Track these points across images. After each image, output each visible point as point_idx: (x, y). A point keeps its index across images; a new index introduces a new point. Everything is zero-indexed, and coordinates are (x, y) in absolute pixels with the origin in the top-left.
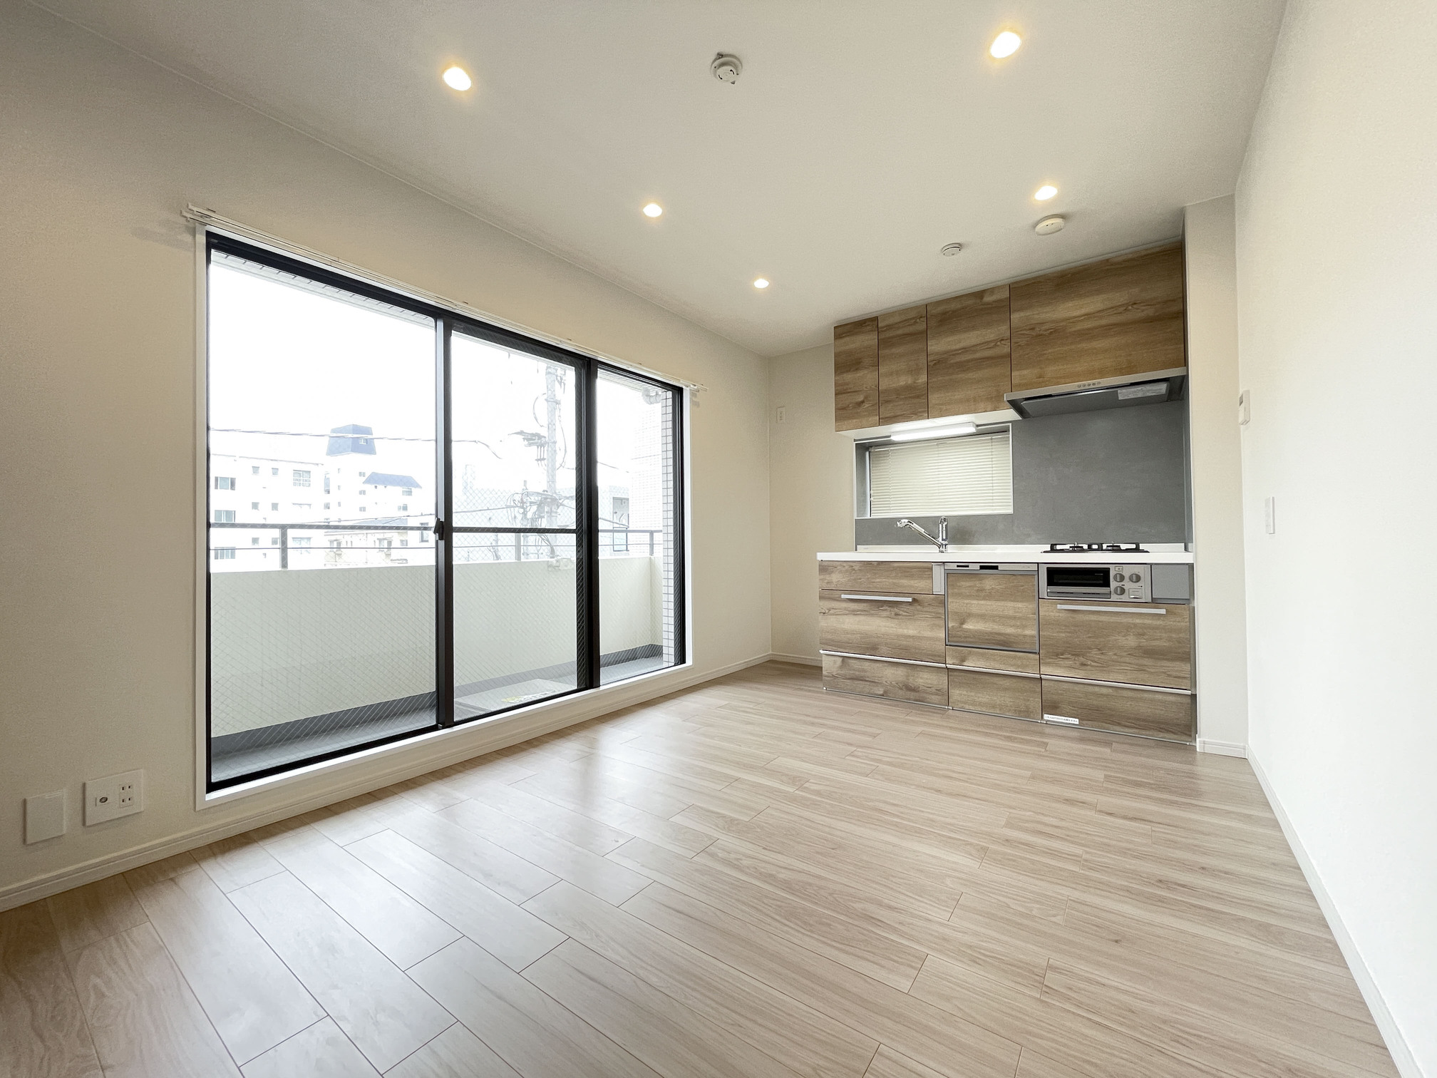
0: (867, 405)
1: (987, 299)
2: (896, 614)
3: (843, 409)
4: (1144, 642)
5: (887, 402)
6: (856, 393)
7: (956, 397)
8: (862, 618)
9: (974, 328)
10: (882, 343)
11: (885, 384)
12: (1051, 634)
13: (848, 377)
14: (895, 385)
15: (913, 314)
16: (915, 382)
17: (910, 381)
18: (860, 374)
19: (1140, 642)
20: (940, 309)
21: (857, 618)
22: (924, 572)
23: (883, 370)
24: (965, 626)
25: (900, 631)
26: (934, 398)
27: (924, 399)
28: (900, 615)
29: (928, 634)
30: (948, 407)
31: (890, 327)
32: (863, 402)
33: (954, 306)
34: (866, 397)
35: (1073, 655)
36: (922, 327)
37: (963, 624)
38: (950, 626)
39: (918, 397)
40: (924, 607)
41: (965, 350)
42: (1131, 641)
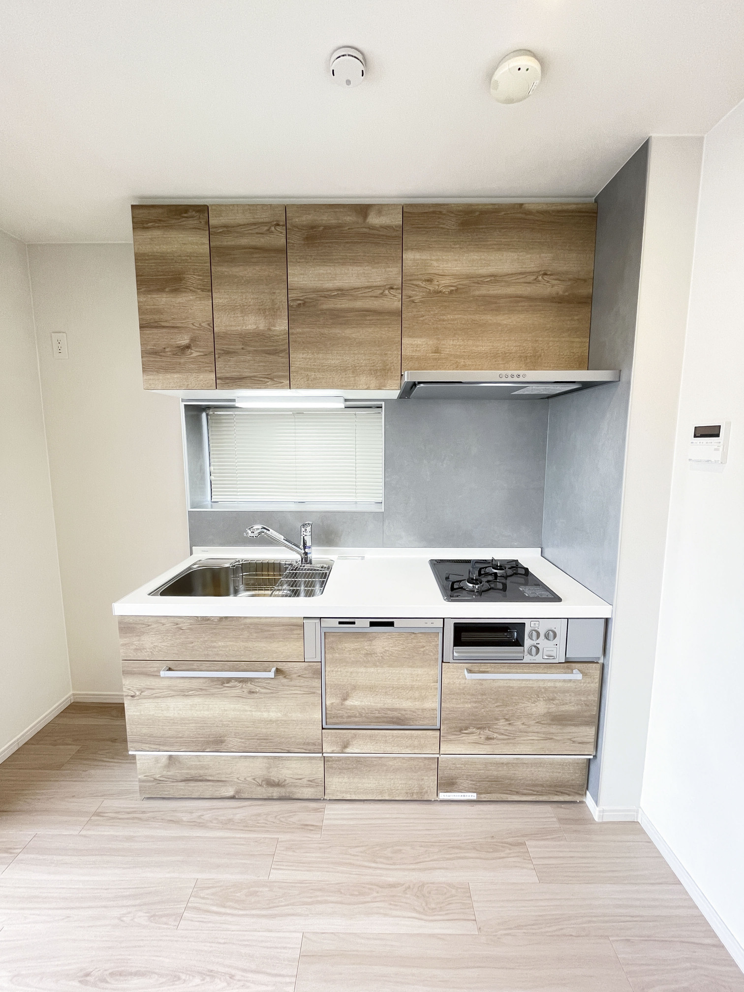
0: (195, 354)
1: (374, 220)
2: (251, 692)
3: (155, 353)
4: (553, 708)
5: (228, 353)
6: (176, 331)
7: (329, 362)
8: (197, 700)
9: (355, 261)
10: (218, 254)
11: (224, 323)
12: (454, 706)
13: (163, 300)
14: (239, 328)
15: (264, 217)
16: (269, 329)
17: (262, 325)
18: (181, 299)
19: (549, 708)
20: (306, 219)
21: (189, 701)
22: (292, 630)
23: (221, 298)
24: (349, 703)
25: (257, 715)
26: (299, 358)
27: (282, 357)
28: (256, 693)
29: (297, 715)
30: (319, 375)
31: (228, 229)
32: (188, 347)
33: (326, 219)
34: (193, 340)
35: (478, 728)
36: (278, 240)
37: (345, 699)
38: (328, 703)
39: (275, 353)
40: (291, 679)
41: (342, 292)
42: (540, 708)
